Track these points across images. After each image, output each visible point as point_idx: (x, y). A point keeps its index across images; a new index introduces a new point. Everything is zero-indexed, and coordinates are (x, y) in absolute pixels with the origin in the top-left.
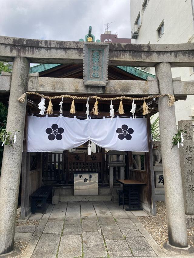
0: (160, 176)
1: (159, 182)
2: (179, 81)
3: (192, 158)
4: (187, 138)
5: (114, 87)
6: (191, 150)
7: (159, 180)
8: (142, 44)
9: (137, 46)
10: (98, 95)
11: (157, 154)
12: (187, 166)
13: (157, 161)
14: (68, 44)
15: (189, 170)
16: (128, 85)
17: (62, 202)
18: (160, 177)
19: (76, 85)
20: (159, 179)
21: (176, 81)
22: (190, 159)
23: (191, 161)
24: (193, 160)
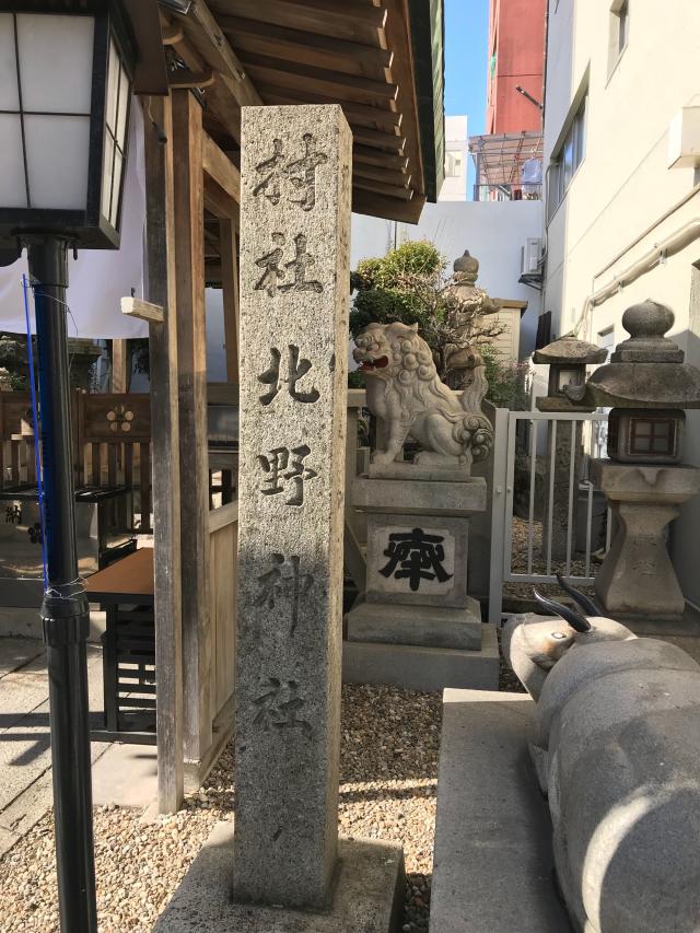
0: (393, 537)
1: (386, 572)
3: (308, 461)
6: (304, 385)
7: (388, 560)
11: (381, 409)
13: (385, 449)
15: (277, 557)
18: (391, 546)
20: (386, 553)
22: (290, 469)
23: (299, 482)
24: (313, 474)
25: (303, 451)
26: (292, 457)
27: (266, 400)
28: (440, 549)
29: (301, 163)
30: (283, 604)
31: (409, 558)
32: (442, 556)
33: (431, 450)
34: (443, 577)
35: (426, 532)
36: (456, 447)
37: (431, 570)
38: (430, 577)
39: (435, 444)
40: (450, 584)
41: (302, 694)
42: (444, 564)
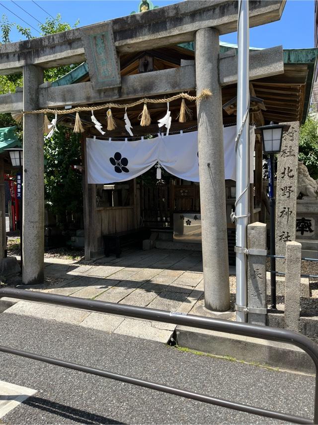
2: (230, 57)
3: (291, 189)
4: (286, 153)
5: (133, 87)
6: (291, 174)
8: (165, 7)
9: (159, 12)
10: (114, 102)
12: (281, 202)
14: (71, 35)
15: (285, 208)
16: (151, 80)
17: (158, 249)
19: (88, 92)
21: (225, 58)
22: (288, 190)
23: (290, 193)
24: (292, 191)
25: (290, 187)
26: (288, 188)
27: (283, 177)
28: (310, 223)
29: (291, 133)
30: (286, 217)
31: (301, 226)
32: (311, 225)
33: (307, 196)
34: (311, 231)
35: (306, 218)
36: (315, 194)
37: (307, 229)
38: (307, 231)
39: (309, 194)
40: (313, 233)
41: (289, 235)
42: (311, 227)
